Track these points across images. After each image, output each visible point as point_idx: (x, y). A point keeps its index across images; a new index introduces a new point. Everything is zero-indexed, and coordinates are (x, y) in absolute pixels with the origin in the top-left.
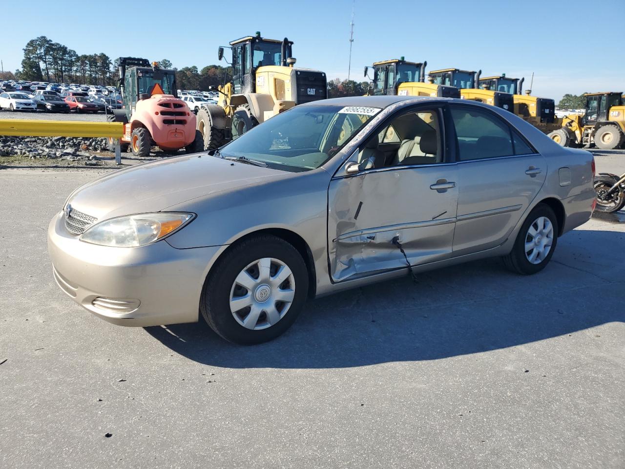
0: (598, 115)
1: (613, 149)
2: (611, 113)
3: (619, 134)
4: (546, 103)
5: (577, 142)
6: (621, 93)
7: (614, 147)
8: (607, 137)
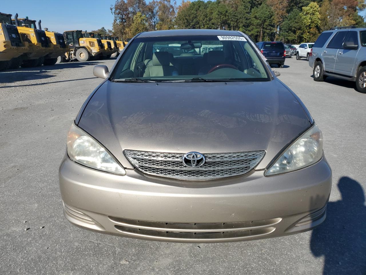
0: (74, 43)
1: (87, 61)
2: (80, 42)
3: (87, 53)
4: (59, 36)
5: (66, 59)
6: (81, 31)
7: (87, 60)
8: (82, 55)
